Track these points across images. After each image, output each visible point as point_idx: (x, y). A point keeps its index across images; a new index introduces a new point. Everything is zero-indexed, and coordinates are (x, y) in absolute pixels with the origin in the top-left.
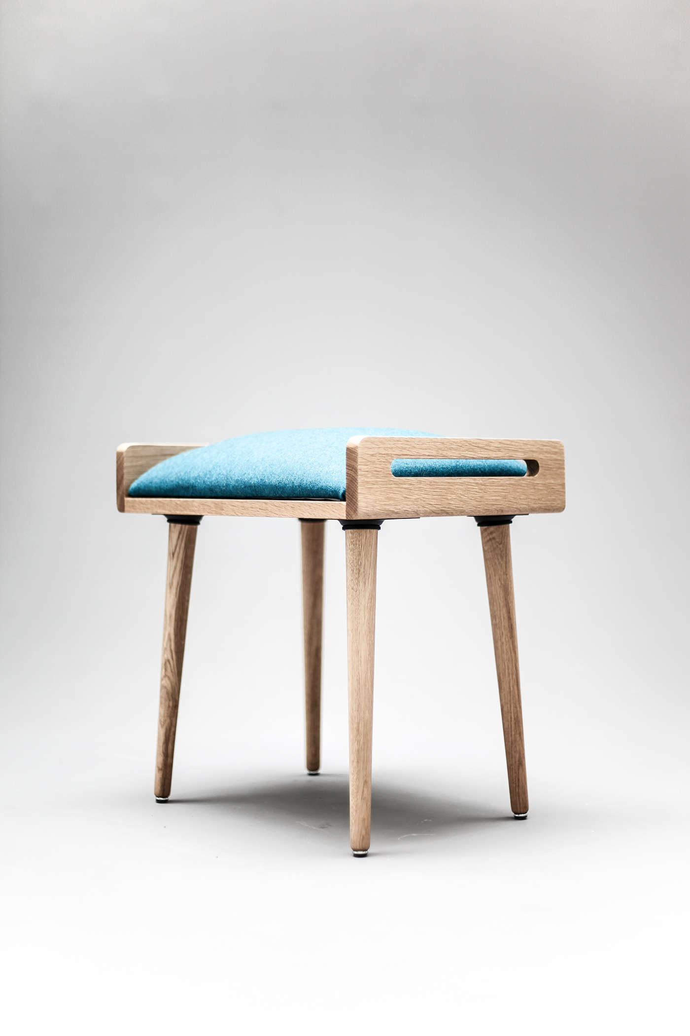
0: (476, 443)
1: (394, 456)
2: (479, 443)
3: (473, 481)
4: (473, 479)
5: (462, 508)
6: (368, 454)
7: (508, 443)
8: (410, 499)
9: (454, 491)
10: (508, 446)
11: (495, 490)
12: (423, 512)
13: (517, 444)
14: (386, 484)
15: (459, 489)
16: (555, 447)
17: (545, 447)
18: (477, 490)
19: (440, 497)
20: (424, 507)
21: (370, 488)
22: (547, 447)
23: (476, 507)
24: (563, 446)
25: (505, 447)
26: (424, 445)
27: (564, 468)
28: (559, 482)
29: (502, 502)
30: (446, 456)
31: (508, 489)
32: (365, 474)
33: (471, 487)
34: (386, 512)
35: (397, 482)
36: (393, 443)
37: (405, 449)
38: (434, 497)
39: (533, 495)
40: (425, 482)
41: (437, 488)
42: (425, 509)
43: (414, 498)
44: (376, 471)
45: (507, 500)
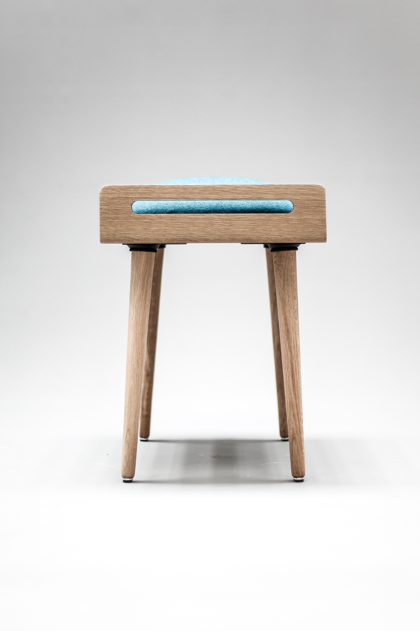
0: (221, 188)
1: (134, 199)
2: (224, 188)
3: (217, 217)
4: (217, 215)
5: (204, 237)
6: (108, 198)
7: (257, 187)
8: (151, 230)
9: (197, 224)
10: (257, 190)
11: (242, 224)
12: (164, 239)
13: (267, 188)
14: (127, 219)
15: (202, 223)
16: (313, 190)
17: (301, 190)
18: (222, 224)
19: (181, 228)
20: (164, 236)
21: (111, 222)
22: (303, 190)
23: (221, 237)
24: (324, 189)
25: (253, 191)
26: (165, 191)
27: (325, 207)
28: (318, 217)
29: (249, 233)
30: (189, 199)
31: (256, 223)
32: (106, 212)
33: (215, 221)
34: (127, 239)
35: (137, 217)
36: (133, 189)
37: (145, 193)
38: (176, 228)
39: (286, 228)
40: (166, 217)
41: (178, 222)
42: (167, 237)
43: (154, 229)
44: (116, 210)
45: (255, 231)
